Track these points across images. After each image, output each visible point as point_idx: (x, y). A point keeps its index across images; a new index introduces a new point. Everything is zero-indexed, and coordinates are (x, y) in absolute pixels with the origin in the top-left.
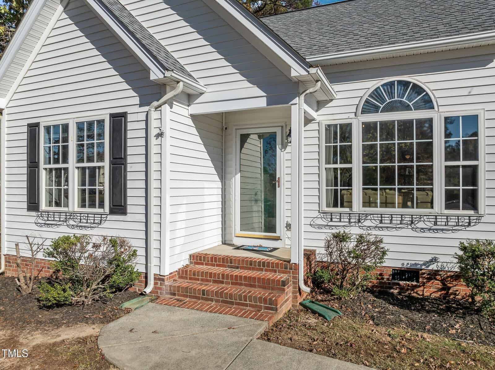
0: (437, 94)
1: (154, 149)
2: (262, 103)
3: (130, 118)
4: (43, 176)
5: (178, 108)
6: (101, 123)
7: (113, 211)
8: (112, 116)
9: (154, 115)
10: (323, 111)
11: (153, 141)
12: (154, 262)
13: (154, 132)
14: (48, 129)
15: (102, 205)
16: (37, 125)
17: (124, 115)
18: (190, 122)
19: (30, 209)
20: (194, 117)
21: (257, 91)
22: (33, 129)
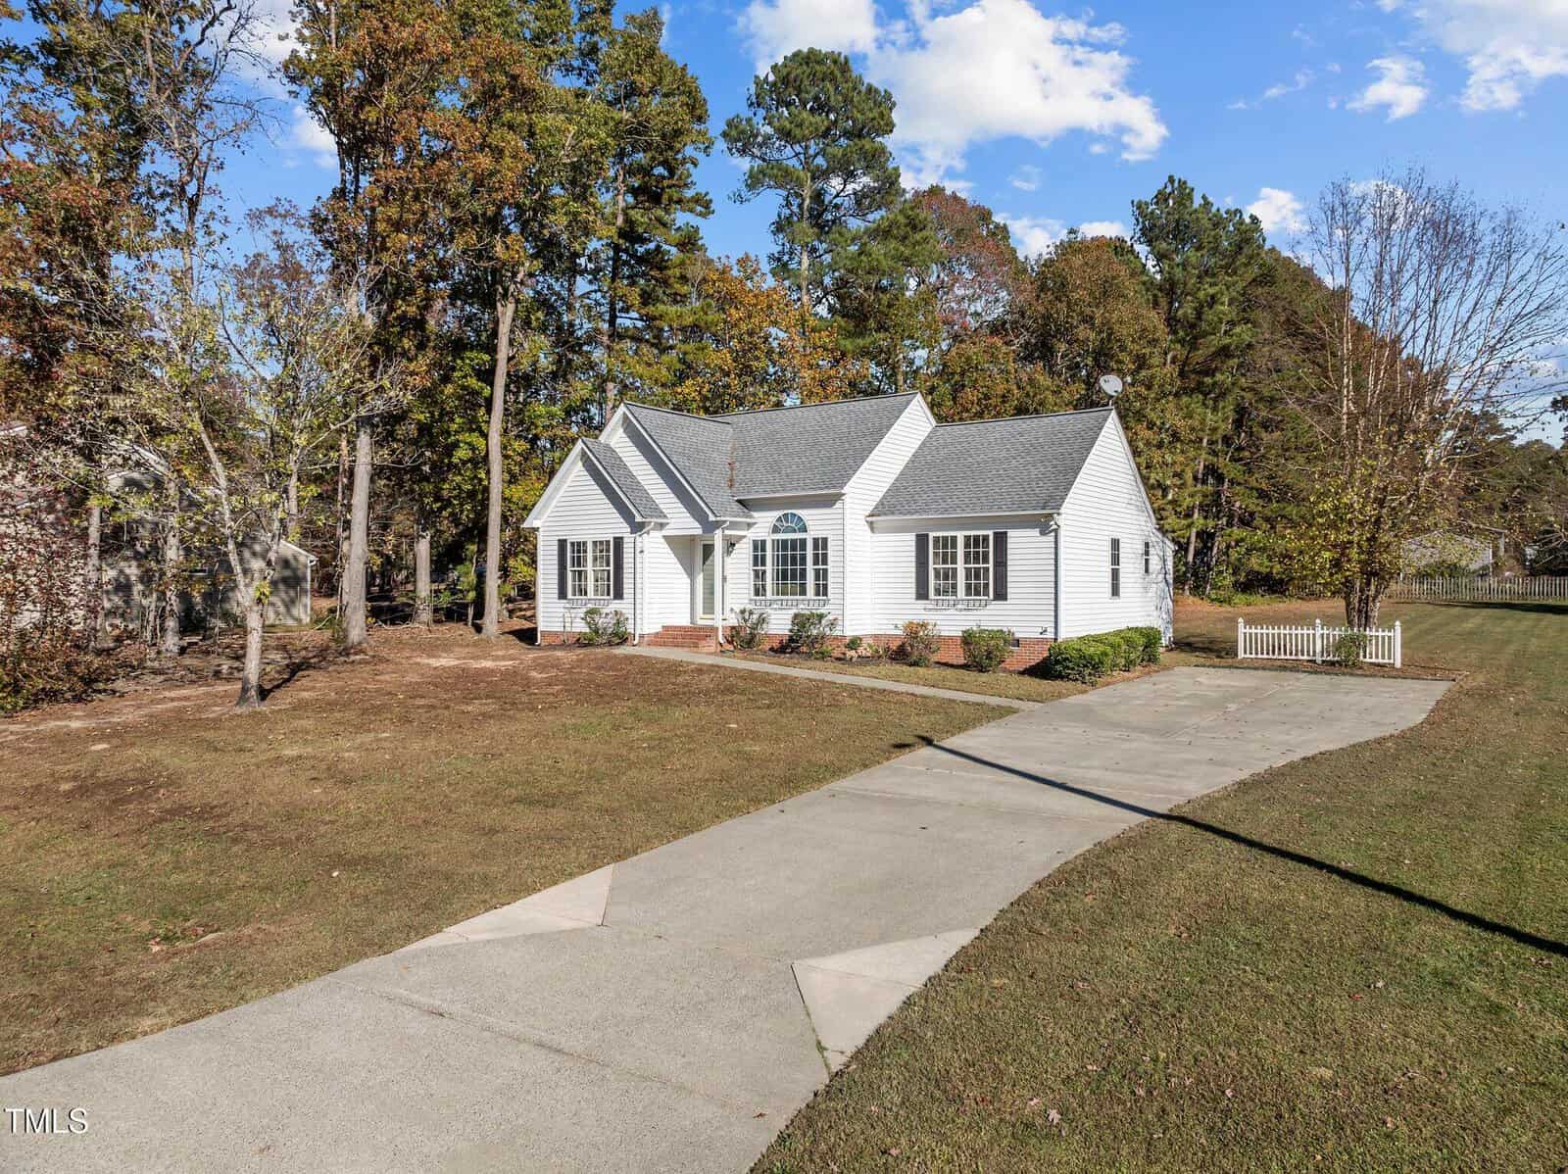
0: (810, 523)
1: (638, 560)
2: (699, 532)
3: (625, 540)
4: (570, 575)
5: (653, 534)
6: (608, 542)
7: (615, 598)
8: (615, 538)
9: (639, 539)
10: (752, 530)
11: (638, 555)
12: (638, 627)
13: (638, 550)
14: (573, 544)
15: (608, 594)
16: (565, 541)
17: (622, 538)
18: (663, 540)
19: (560, 598)
20: (667, 539)
21: (697, 525)
22: (562, 544)
